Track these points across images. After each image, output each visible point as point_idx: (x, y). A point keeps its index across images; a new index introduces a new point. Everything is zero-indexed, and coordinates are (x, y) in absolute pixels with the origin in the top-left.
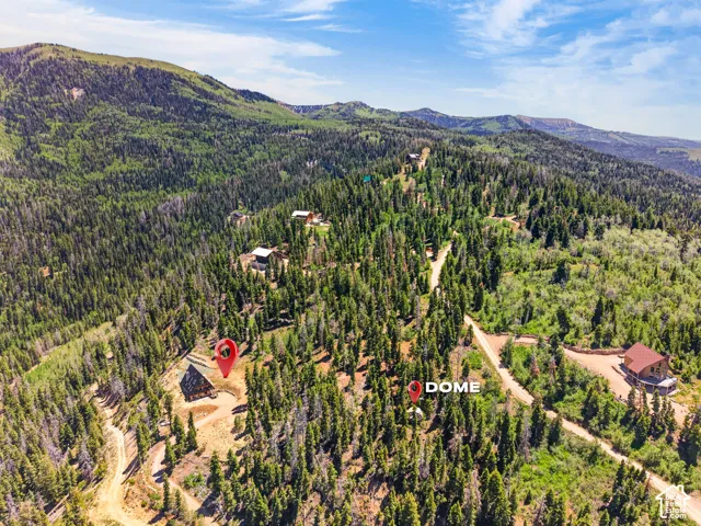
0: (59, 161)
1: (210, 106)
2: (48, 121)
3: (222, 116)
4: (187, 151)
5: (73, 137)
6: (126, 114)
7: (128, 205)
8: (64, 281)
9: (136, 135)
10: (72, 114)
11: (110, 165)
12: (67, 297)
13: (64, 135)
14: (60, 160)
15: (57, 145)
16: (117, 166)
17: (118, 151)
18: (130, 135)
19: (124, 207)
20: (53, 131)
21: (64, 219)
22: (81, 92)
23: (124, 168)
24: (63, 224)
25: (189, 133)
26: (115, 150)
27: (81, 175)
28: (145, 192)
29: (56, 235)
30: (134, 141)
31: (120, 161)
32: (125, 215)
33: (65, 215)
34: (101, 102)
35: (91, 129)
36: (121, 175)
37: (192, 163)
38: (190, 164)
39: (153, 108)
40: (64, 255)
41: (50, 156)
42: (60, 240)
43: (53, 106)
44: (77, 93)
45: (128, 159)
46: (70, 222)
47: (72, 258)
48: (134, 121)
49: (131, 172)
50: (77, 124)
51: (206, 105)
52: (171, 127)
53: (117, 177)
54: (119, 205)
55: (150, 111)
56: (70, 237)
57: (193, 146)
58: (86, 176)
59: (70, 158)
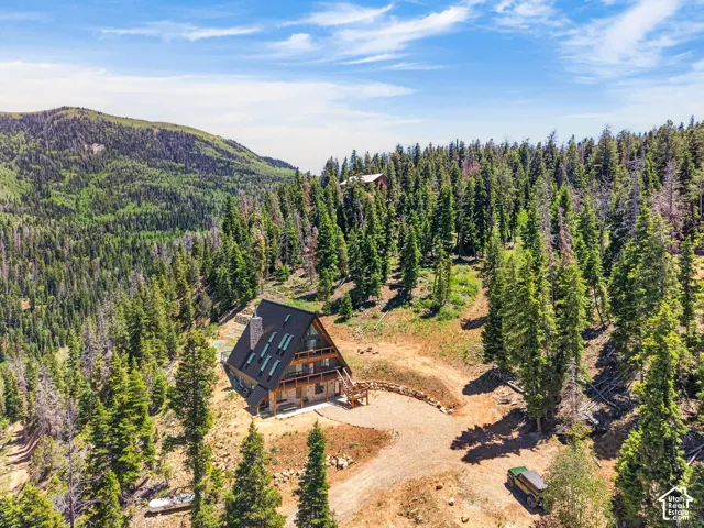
0: (69, 205)
1: (233, 164)
2: (63, 172)
3: (246, 172)
4: (208, 198)
5: (87, 185)
6: (146, 166)
7: (138, 241)
8: (47, 315)
9: (155, 184)
10: (90, 166)
11: (123, 207)
12: (47, 332)
13: (78, 184)
14: (71, 204)
15: (69, 192)
16: (130, 209)
17: (135, 196)
18: (148, 183)
19: (134, 242)
20: (67, 180)
21: (59, 248)
22: (102, 147)
23: (138, 210)
24: (57, 252)
25: (211, 184)
26: (130, 195)
27: (91, 216)
28: (159, 232)
29: (46, 263)
30: (152, 188)
31: (135, 204)
32: (134, 249)
33: (62, 245)
34: (121, 156)
35: (108, 178)
36: (134, 217)
37: (214, 207)
38: (210, 209)
39: (174, 163)
40: (51, 286)
41: (59, 201)
42: (50, 269)
43: (72, 158)
44: (97, 148)
45: (143, 204)
46: (66, 252)
47: (62, 287)
48: (153, 171)
49: (146, 214)
50: (93, 175)
51: (229, 163)
52: (191, 177)
53: (130, 219)
54: (129, 241)
55: (171, 167)
56: (63, 266)
57: (215, 194)
58: (95, 217)
59: (81, 202)
